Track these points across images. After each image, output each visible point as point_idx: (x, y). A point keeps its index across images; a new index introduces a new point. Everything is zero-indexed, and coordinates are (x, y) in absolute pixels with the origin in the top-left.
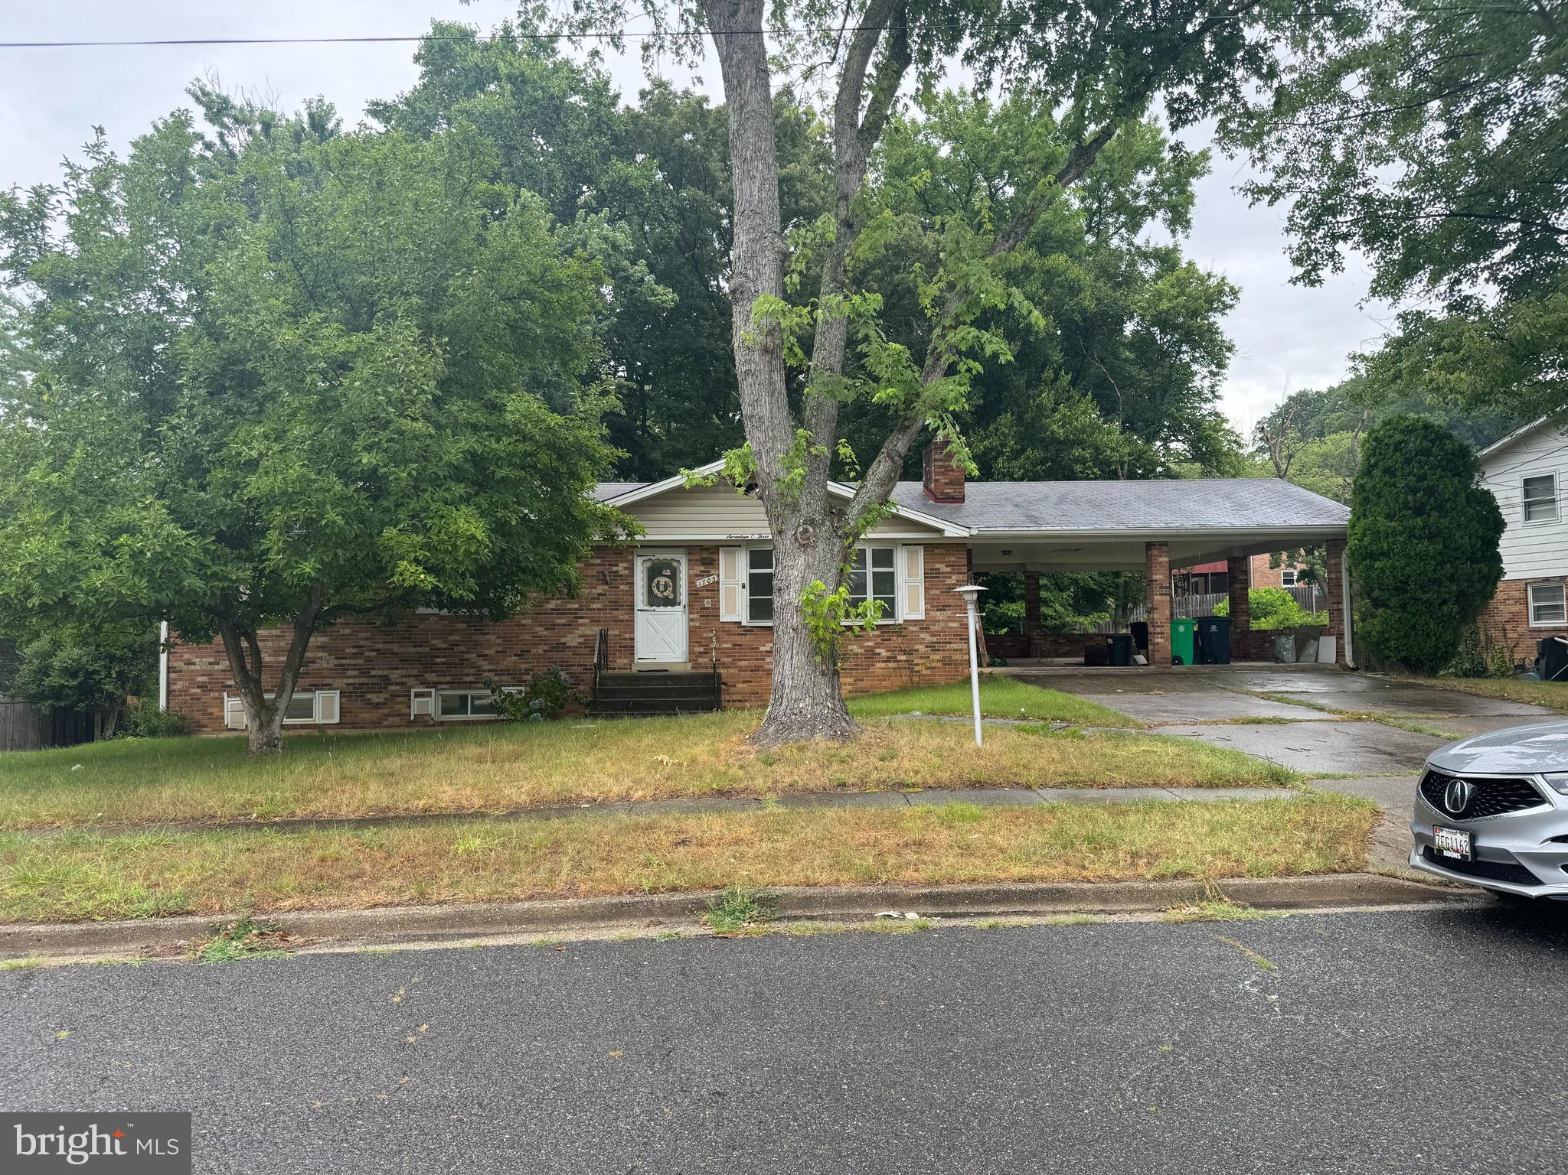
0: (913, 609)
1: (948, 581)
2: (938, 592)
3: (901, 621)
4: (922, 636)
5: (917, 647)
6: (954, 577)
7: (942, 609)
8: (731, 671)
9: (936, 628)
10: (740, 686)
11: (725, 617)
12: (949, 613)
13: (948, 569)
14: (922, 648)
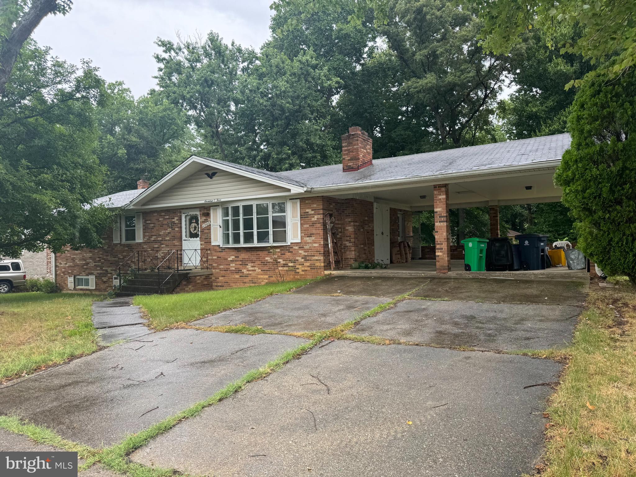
0: (295, 236)
1: (313, 219)
2: (308, 226)
3: (289, 244)
4: (300, 252)
5: (298, 258)
6: (316, 217)
7: (310, 236)
8: (217, 270)
9: (306, 247)
10: (220, 278)
11: (213, 243)
12: (313, 238)
13: (313, 212)
14: (299, 258)
